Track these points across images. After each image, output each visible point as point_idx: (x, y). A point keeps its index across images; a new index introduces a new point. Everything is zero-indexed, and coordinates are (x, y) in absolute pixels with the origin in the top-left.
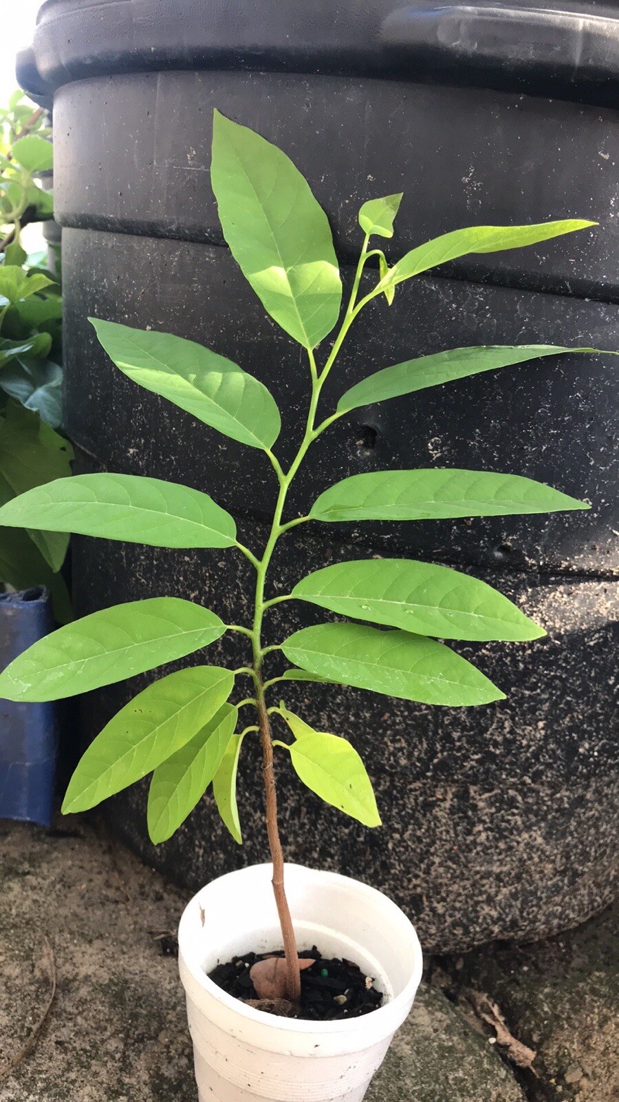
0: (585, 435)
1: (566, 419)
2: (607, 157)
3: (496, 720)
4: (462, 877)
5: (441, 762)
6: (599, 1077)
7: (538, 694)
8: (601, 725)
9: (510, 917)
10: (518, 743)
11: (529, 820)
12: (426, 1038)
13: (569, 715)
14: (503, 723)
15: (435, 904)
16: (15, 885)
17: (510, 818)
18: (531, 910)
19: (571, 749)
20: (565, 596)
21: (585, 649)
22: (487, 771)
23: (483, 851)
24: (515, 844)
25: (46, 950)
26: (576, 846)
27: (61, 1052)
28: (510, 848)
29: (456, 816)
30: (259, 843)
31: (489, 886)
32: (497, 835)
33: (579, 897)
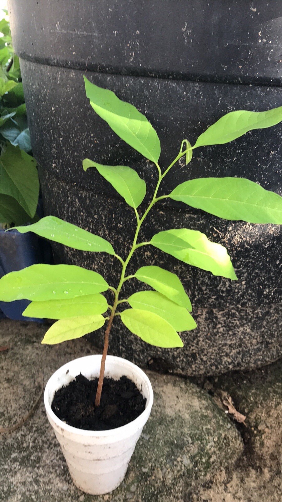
0: (254, 152)
1: (244, 145)
2: (255, 10)
3: (222, 282)
4: (213, 346)
5: (198, 300)
6: (274, 428)
7: (241, 270)
8: (274, 281)
9: (237, 362)
10: (233, 291)
11: (242, 322)
12: (196, 412)
13: (257, 278)
14: (225, 283)
15: (202, 357)
16: (30, 347)
17: (233, 321)
18: (246, 359)
19: (260, 293)
20: (251, 226)
21: (263, 249)
22: (220, 303)
23: (222, 335)
24: (237, 332)
25: (41, 374)
26: (267, 332)
27: (44, 416)
28: (235, 334)
29: (208, 321)
30: (125, 332)
31: (226, 349)
32: (228, 329)
33: (271, 352)
